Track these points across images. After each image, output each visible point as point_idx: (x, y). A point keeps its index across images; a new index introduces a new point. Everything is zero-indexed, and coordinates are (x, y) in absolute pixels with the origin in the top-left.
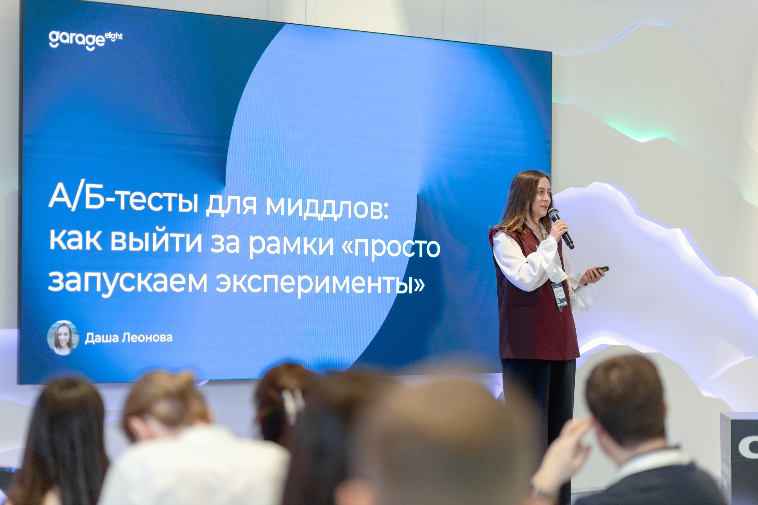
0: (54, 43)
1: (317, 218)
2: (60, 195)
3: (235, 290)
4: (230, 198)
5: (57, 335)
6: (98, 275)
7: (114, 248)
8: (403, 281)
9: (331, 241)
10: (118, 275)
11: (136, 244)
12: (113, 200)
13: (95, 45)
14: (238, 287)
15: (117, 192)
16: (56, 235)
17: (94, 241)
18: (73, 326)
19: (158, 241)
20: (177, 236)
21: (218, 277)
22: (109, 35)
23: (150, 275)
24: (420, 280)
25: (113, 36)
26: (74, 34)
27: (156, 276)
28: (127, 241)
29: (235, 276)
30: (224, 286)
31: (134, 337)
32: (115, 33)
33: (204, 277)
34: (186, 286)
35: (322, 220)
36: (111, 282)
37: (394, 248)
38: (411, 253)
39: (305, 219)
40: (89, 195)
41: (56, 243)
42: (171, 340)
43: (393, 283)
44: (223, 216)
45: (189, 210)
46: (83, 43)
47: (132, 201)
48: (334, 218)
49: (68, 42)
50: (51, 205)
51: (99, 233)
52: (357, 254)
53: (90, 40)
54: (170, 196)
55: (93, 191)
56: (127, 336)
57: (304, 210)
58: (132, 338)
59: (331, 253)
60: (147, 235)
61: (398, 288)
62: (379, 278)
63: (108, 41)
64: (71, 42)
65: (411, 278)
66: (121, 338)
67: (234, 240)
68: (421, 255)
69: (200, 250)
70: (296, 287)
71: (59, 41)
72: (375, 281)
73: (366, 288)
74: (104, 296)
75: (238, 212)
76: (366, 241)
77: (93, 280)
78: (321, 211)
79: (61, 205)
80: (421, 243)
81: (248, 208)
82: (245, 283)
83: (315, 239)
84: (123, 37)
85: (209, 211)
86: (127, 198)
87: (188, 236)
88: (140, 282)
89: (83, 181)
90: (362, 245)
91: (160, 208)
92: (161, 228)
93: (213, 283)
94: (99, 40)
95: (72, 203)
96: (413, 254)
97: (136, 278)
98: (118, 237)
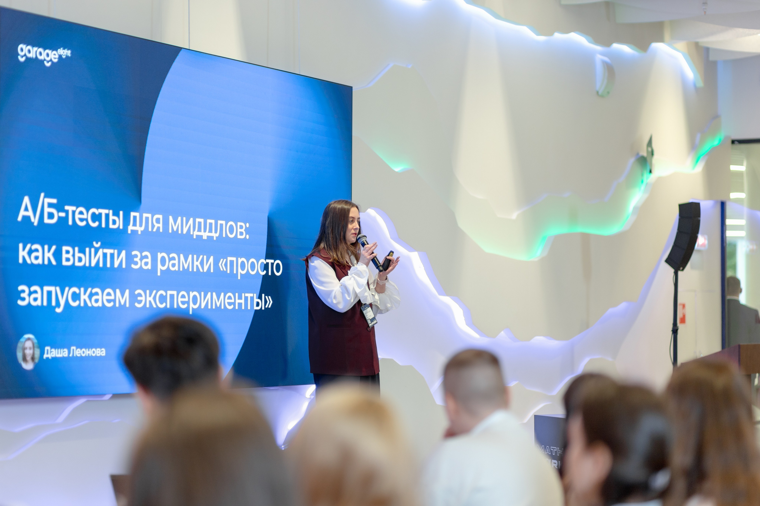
0: (22, 57)
1: (202, 236)
2: (26, 209)
3: (148, 306)
4: (145, 215)
5: (24, 349)
6: (52, 289)
7: (64, 263)
8: (259, 298)
9: (211, 259)
10: (67, 289)
11: (80, 259)
12: (62, 214)
13: (51, 60)
14: (150, 302)
15: (67, 208)
16: (24, 249)
17: (50, 255)
18: (35, 341)
19: (95, 256)
20: (109, 251)
21: (136, 292)
22: (61, 51)
23: (89, 290)
24: (270, 297)
25: (64, 53)
26: (37, 49)
27: (93, 291)
28: (74, 255)
29: (148, 292)
30: (141, 302)
31: (79, 351)
32: (65, 50)
33: (127, 293)
34: (114, 301)
35: (206, 238)
36: (62, 296)
37: (253, 266)
38: (264, 271)
39: (195, 237)
40: (47, 210)
42: (104, 355)
43: (252, 298)
44: (139, 233)
45: (116, 226)
46: (42, 57)
47: (77, 216)
48: (213, 237)
49: (32, 57)
50: (20, 219)
51: (54, 248)
52: (228, 272)
53: (48, 55)
54: (104, 212)
55: (50, 205)
56: (73, 350)
57: (194, 230)
58: (77, 352)
59: (212, 271)
60: (87, 250)
61: (255, 304)
62: (243, 295)
63: (60, 56)
64: (34, 57)
65: (263, 295)
67: (146, 257)
68: (270, 274)
69: (124, 266)
70: (188, 303)
71: (25, 55)
72: (240, 297)
73: (234, 304)
74: (57, 310)
75: (150, 230)
76: (235, 259)
77: (49, 293)
78: (205, 231)
79: (26, 219)
80: (270, 261)
81: (157, 225)
82: (155, 299)
83: (201, 257)
84: (71, 54)
85: (131, 228)
86: (74, 212)
87: (116, 251)
88: (83, 297)
89: (42, 195)
90: (232, 262)
91: (97, 224)
92: (97, 243)
93: (134, 298)
94: (54, 56)
95: (35, 217)
97: (80, 293)
98: (68, 252)
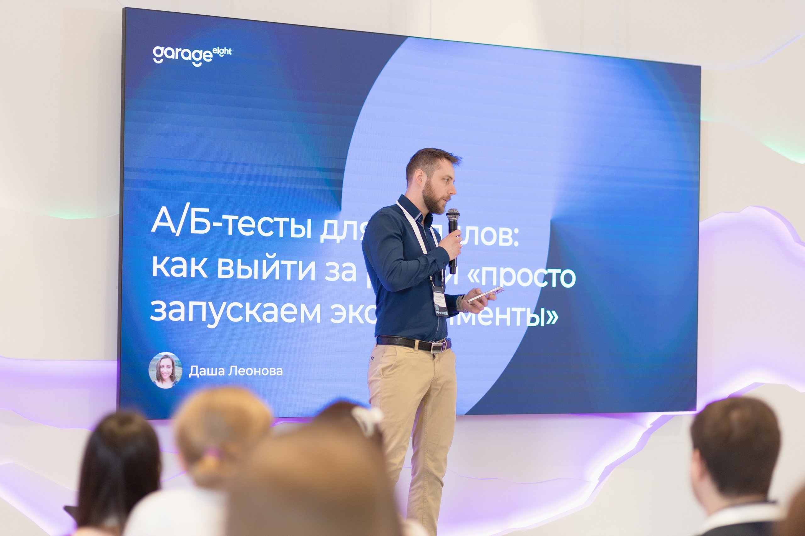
0: (158, 59)
2: (164, 219)
3: (351, 321)
4: (346, 223)
5: (159, 367)
6: (203, 304)
7: (220, 276)
8: (535, 313)
10: (224, 304)
11: (244, 272)
12: (220, 224)
13: (202, 60)
14: (354, 318)
15: (224, 217)
16: (159, 262)
17: (199, 268)
18: (176, 358)
19: (268, 268)
20: (289, 263)
21: (333, 307)
22: (217, 50)
23: (259, 305)
24: (554, 312)
25: (222, 51)
26: (180, 50)
27: (266, 306)
28: (235, 268)
29: (351, 307)
30: (339, 317)
31: (242, 370)
32: (224, 48)
33: (318, 308)
34: (298, 316)
36: (217, 313)
37: (525, 277)
38: (544, 282)
40: (194, 220)
41: (159, 270)
42: (281, 374)
43: (523, 315)
44: (338, 242)
45: (302, 235)
46: (189, 58)
47: (240, 226)
49: (173, 58)
50: (154, 230)
51: (205, 260)
52: (484, 283)
53: (197, 55)
54: (281, 220)
55: (198, 215)
56: (234, 369)
58: (239, 372)
59: (456, 283)
60: (256, 262)
61: (529, 320)
62: (508, 309)
63: (216, 56)
64: (177, 58)
66: (227, 372)
67: (350, 268)
68: (554, 285)
69: (313, 278)
71: (163, 57)
72: (503, 312)
73: (493, 320)
74: (209, 326)
75: (355, 238)
76: (494, 269)
77: (197, 309)
79: (164, 230)
80: (554, 272)
82: (362, 314)
84: (231, 52)
85: (324, 237)
86: (235, 222)
87: (301, 263)
88: (248, 312)
89: (188, 204)
90: (489, 274)
91: (271, 233)
92: (271, 254)
93: (327, 313)
94: (206, 56)
95: (176, 228)
96: (546, 283)
97: (244, 308)
98: (225, 264)
